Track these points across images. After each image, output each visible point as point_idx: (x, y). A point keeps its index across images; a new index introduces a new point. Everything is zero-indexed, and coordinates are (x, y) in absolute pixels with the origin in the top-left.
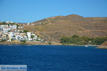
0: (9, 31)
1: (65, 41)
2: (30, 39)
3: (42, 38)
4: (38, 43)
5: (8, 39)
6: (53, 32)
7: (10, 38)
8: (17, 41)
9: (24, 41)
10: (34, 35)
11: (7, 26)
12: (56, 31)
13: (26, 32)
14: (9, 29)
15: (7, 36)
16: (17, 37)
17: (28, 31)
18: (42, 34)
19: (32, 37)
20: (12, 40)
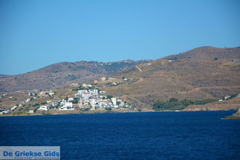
0: (90, 98)
1: (159, 107)
2: (116, 106)
3: (130, 105)
4: (125, 111)
5: (91, 107)
6: (145, 95)
7: (94, 106)
8: (102, 110)
9: (110, 109)
10: (120, 101)
11: (86, 91)
12: (149, 94)
13: (110, 97)
14: (90, 95)
15: (89, 104)
16: (100, 104)
17: (112, 97)
18: (130, 99)
19: (118, 103)
20: (96, 108)
